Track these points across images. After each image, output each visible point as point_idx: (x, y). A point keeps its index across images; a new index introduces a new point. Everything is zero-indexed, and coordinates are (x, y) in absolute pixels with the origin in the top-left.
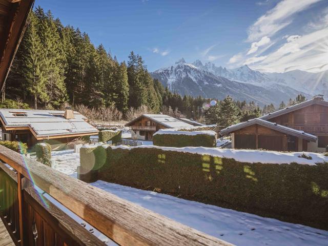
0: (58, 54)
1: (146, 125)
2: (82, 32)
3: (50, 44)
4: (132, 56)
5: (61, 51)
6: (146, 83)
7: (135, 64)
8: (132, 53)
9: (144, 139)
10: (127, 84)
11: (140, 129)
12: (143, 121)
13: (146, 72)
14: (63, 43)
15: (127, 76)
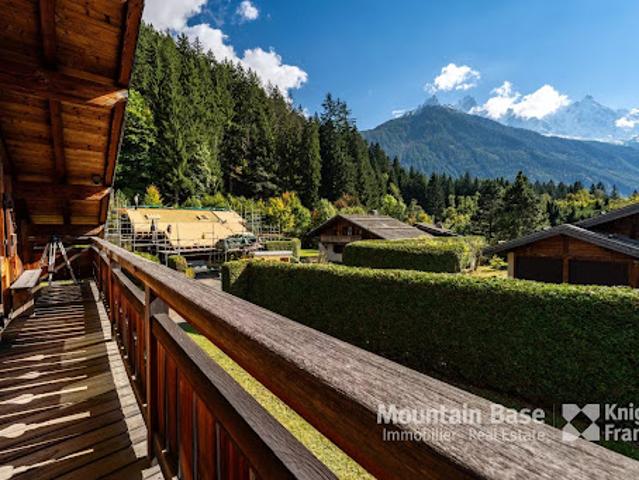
0: (208, 113)
1: (345, 234)
2: (246, 70)
3: (196, 97)
4: (329, 103)
5: (212, 107)
6: (354, 154)
7: (333, 118)
8: (329, 97)
9: (341, 260)
10: (319, 157)
11: (335, 241)
12: (340, 227)
13: (355, 130)
14: (216, 92)
15: (318, 141)
